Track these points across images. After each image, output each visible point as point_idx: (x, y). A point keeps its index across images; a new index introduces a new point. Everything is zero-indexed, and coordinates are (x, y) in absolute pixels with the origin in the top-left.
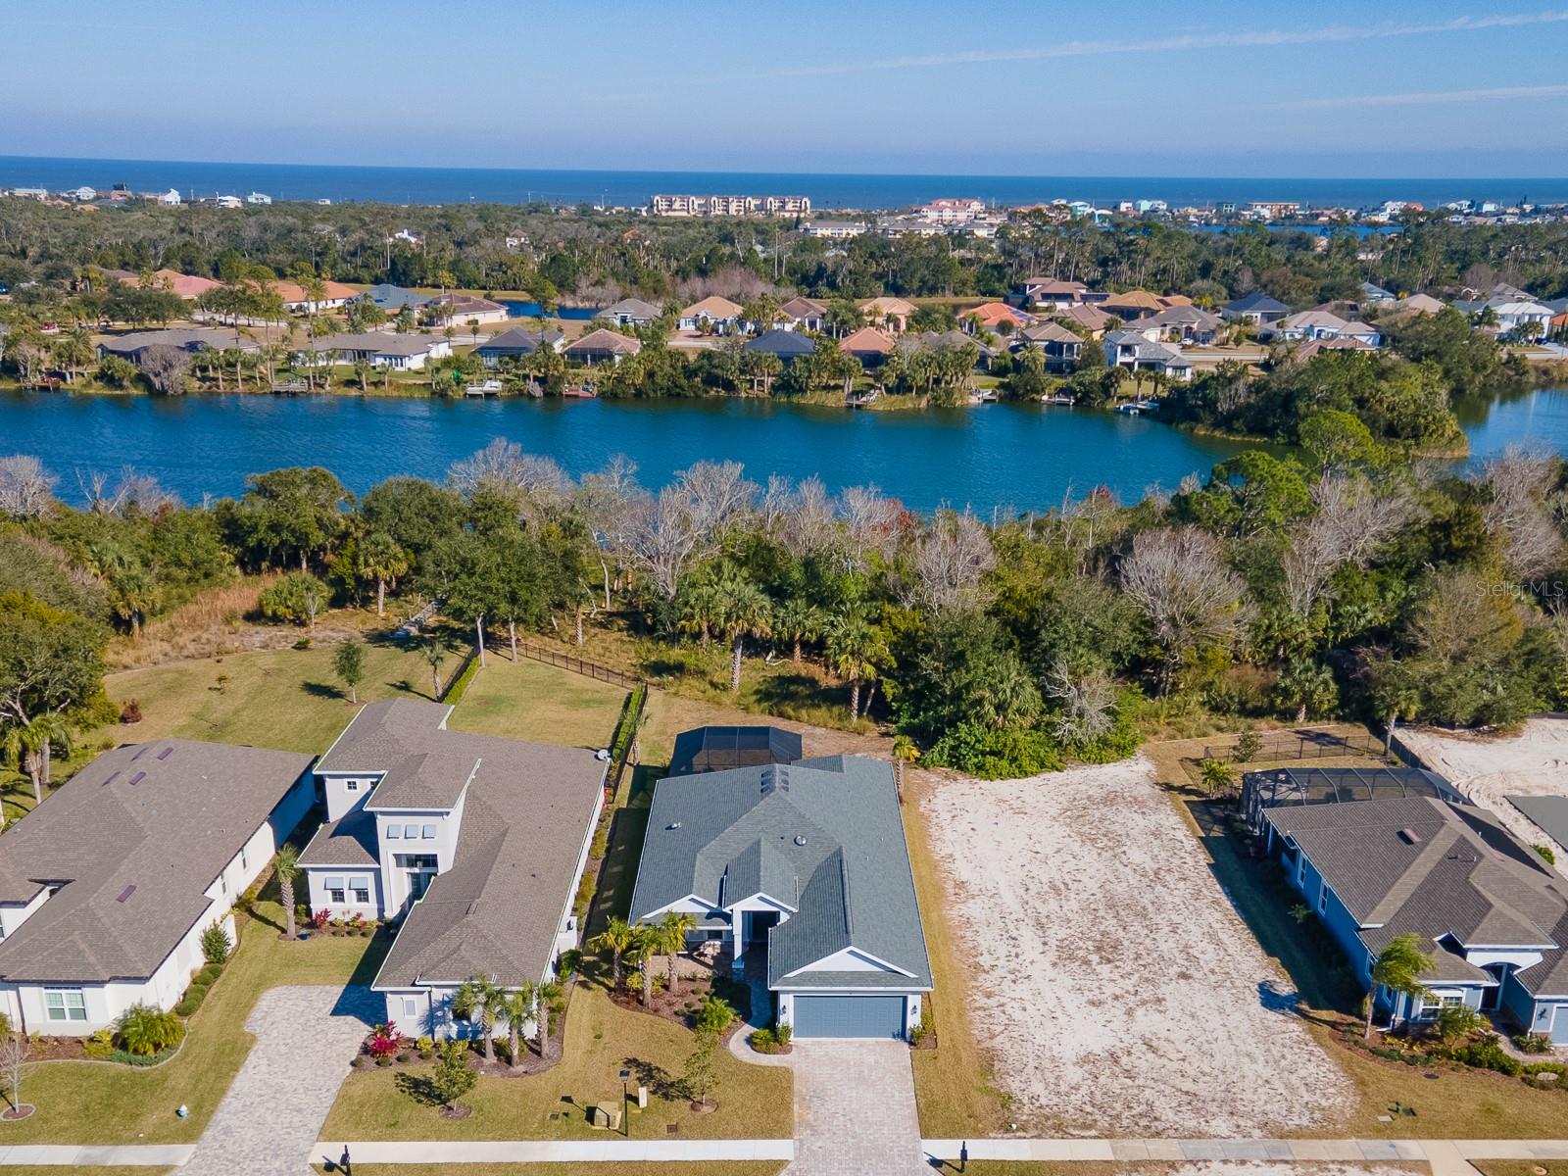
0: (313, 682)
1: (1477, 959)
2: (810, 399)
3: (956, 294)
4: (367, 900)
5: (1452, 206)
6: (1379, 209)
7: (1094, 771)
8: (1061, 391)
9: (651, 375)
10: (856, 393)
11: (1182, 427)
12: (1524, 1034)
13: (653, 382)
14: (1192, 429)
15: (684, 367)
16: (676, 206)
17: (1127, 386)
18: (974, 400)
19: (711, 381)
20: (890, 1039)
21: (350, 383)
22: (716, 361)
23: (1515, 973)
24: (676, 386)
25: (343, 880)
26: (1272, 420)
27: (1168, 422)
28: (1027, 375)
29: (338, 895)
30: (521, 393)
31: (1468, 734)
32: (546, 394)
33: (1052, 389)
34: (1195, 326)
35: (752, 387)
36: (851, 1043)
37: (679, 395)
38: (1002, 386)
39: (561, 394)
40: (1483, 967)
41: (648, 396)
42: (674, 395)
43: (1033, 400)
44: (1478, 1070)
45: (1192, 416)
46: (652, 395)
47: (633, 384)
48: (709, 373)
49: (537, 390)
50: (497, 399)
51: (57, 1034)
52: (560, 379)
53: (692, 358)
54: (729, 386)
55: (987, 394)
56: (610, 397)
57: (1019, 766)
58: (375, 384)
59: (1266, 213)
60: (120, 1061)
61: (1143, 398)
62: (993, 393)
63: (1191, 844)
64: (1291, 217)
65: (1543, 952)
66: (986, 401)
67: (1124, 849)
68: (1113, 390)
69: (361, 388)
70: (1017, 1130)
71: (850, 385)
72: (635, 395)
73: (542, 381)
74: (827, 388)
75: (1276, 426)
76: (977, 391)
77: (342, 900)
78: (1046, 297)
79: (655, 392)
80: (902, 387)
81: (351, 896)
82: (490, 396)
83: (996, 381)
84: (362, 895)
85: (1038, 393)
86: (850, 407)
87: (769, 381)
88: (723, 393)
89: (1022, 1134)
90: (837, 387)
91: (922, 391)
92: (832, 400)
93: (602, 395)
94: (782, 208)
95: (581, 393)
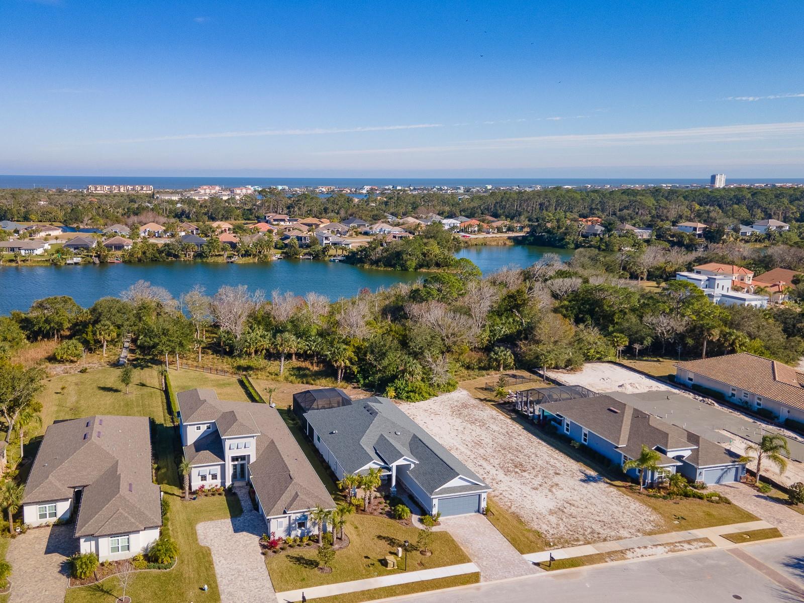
0: (102, 386)
1: (671, 455)
2: (211, 260)
3: (235, 220)
4: (216, 479)
5: (387, 187)
6: (362, 188)
7: (448, 395)
8: (305, 254)
9: (144, 253)
10: (230, 257)
11: (359, 265)
12: (694, 482)
13: (146, 256)
14: (363, 266)
15: (157, 250)
16: (99, 189)
17: (332, 252)
18: (274, 258)
19: (169, 254)
20: (474, 514)
21: (11, 261)
22: (171, 247)
23: (684, 459)
24: (155, 257)
25: (205, 471)
26: (393, 262)
27: (352, 264)
28: (293, 249)
29: (204, 478)
30: (89, 262)
31: (565, 371)
32: (101, 262)
33: (302, 254)
34: (340, 230)
35: (186, 256)
36: (460, 517)
37: (156, 260)
38: (283, 253)
39: (107, 262)
40: (673, 458)
41: (144, 261)
42: (154, 260)
43: (296, 258)
44: (690, 499)
45: (361, 261)
46: (145, 261)
47: (137, 257)
48: (168, 252)
49: (97, 261)
50: (80, 264)
51: (116, 560)
52: (106, 256)
53: (160, 246)
54: (176, 256)
55: (279, 256)
56: (128, 262)
57: (423, 396)
58: (23, 261)
59: (324, 190)
60: (154, 568)
61: (339, 256)
62: (281, 256)
63: (509, 421)
64: (333, 191)
65: (692, 450)
66: (279, 259)
67: (488, 425)
68: (326, 253)
69: (17, 263)
70: (553, 546)
71: (226, 254)
72: (138, 261)
73: (98, 256)
74: (216, 255)
75: (395, 264)
76: (275, 256)
77: (205, 480)
78: (275, 220)
79: (146, 259)
80: (247, 254)
81: (209, 477)
82: (76, 264)
83: (280, 251)
84: (214, 477)
85: (297, 255)
86: (228, 262)
87: (192, 253)
88: (174, 259)
89: (556, 547)
90: (220, 255)
91: (255, 256)
92: (220, 260)
93: (124, 262)
94: (142, 189)
95: (116, 261)
